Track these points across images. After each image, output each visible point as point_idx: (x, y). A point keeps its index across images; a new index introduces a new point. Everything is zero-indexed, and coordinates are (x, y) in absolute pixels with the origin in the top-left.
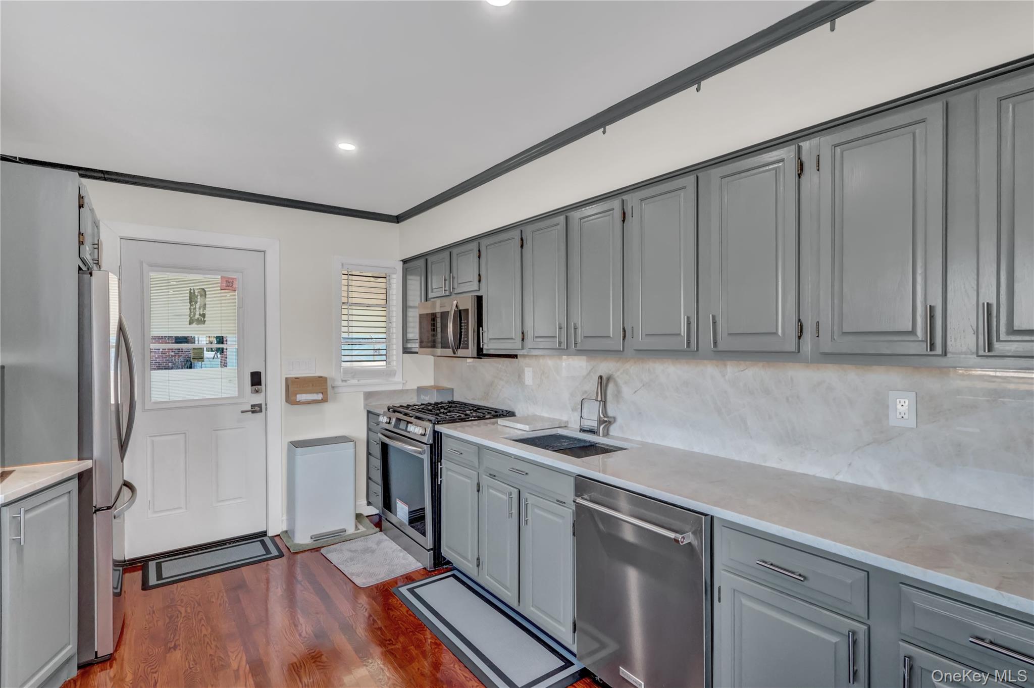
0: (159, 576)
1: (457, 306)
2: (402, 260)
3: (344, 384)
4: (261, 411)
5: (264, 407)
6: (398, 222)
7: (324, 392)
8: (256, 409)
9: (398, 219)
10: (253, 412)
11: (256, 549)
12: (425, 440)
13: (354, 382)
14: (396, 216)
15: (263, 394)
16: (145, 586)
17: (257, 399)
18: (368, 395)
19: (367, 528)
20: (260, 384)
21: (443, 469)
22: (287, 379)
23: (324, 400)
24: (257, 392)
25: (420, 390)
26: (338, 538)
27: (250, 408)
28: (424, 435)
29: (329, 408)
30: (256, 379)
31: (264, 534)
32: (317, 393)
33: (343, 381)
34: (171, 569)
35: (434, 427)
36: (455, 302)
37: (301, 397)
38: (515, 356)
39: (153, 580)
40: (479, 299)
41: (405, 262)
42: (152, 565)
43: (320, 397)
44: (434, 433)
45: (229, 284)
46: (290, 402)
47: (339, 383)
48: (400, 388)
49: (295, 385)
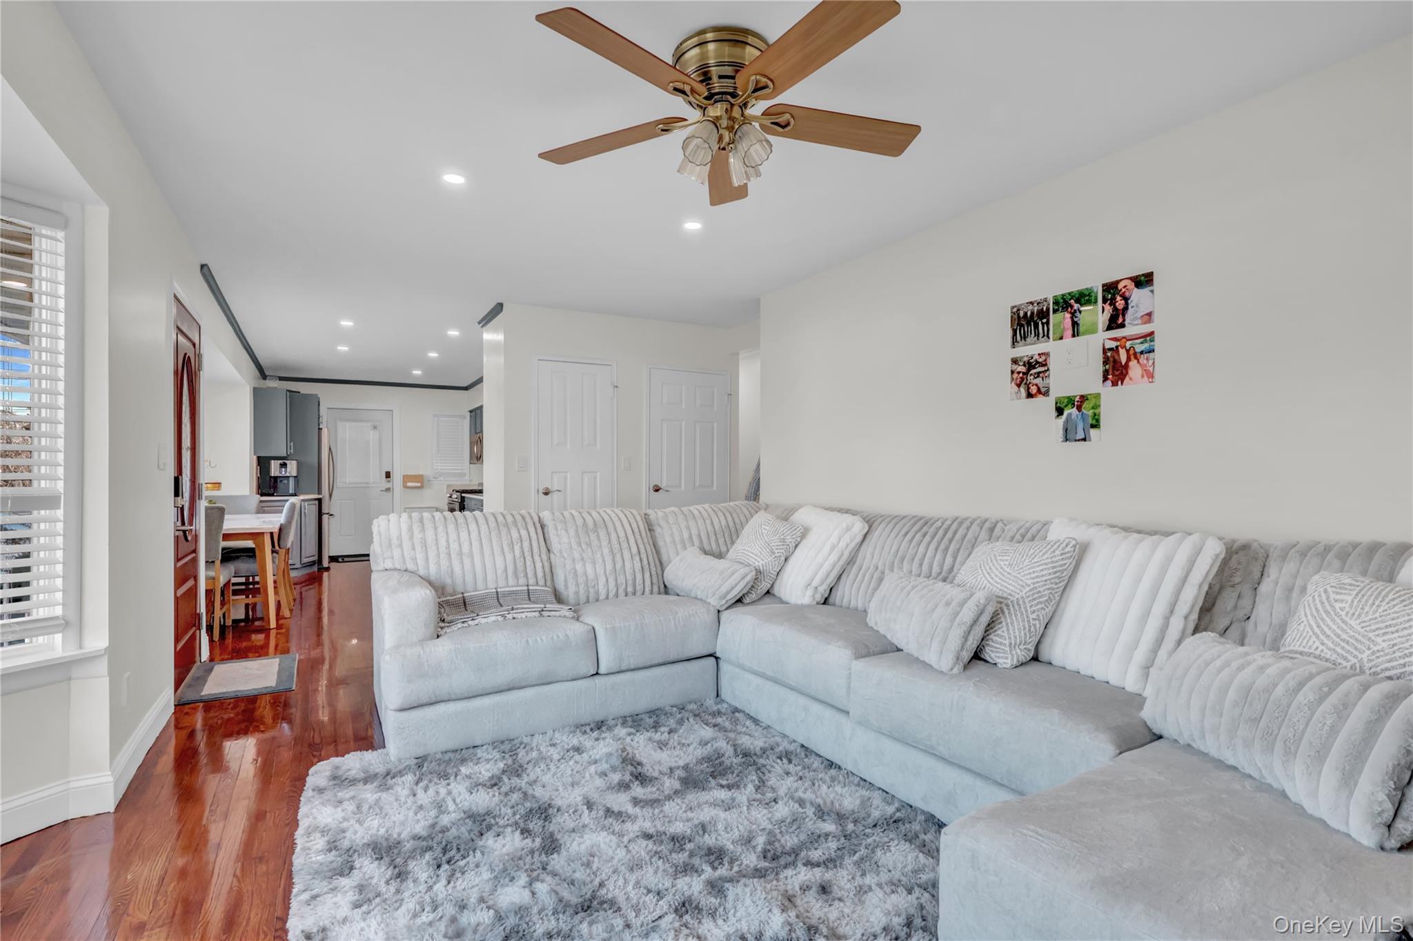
2: (469, 411)
4: (390, 491)
5: (392, 488)
6: (464, 391)
7: (422, 482)
8: (388, 490)
9: (466, 388)
10: (386, 491)
13: (442, 479)
14: (464, 387)
15: (391, 482)
17: (389, 485)
18: (448, 486)
20: (389, 477)
22: (403, 475)
23: (421, 487)
24: (389, 481)
27: (385, 489)
29: (425, 491)
30: (388, 475)
33: (434, 478)
37: (409, 484)
41: (471, 412)
42: (342, 558)
43: (419, 484)
44: (462, 497)
45: (375, 428)
46: (405, 487)
47: (432, 479)
48: (468, 483)
49: (407, 478)
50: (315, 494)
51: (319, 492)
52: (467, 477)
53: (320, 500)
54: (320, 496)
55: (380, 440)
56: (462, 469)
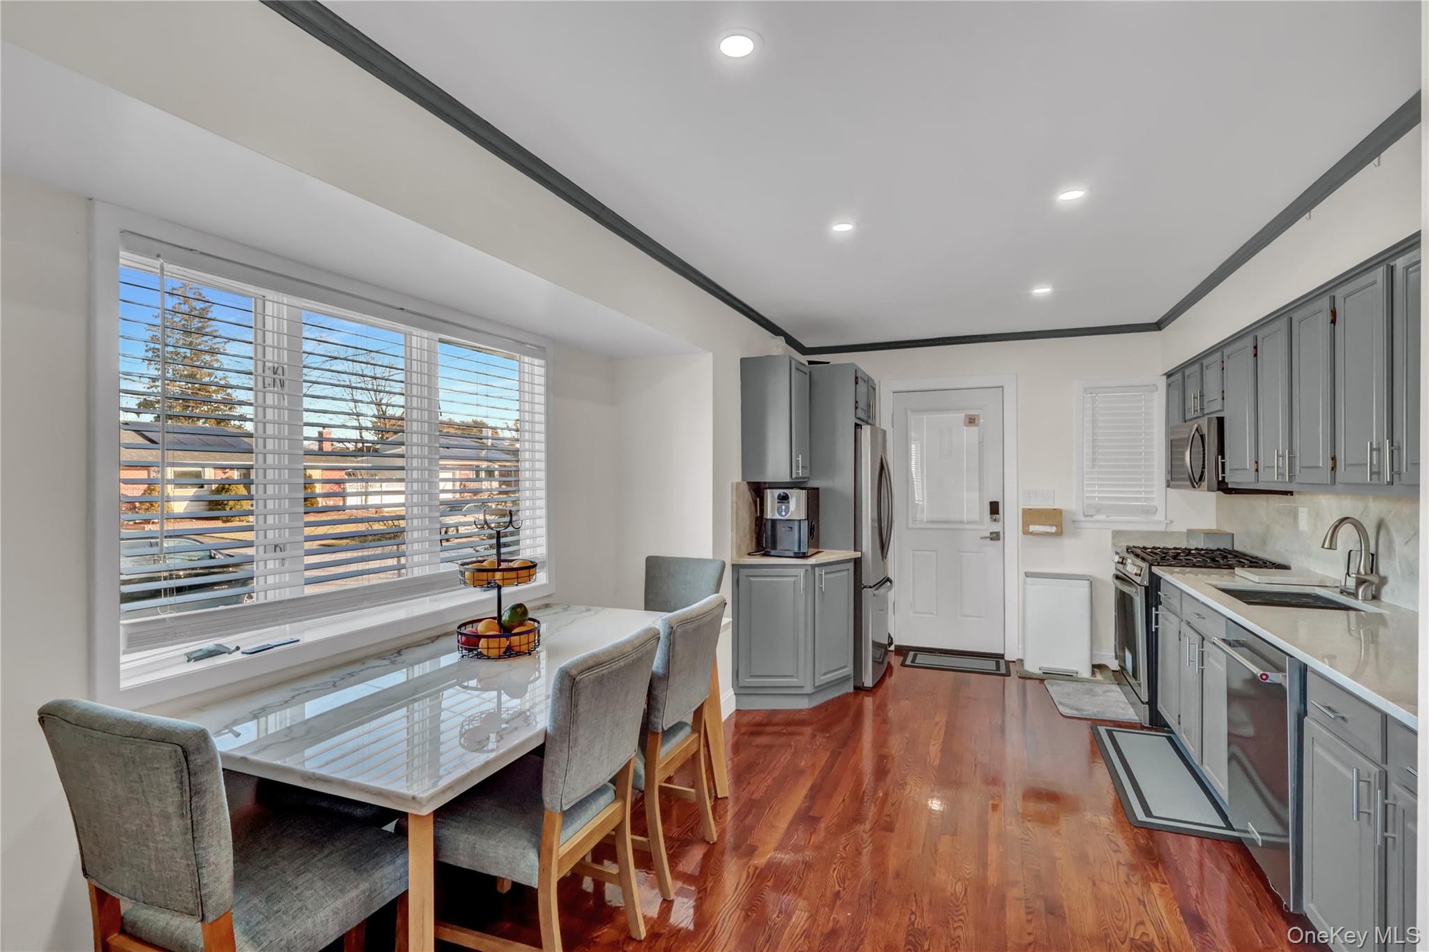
0: (913, 661)
1: (1197, 430)
2: (1164, 374)
3: (1087, 519)
4: (999, 539)
5: (1001, 534)
6: (1160, 329)
7: (1059, 526)
8: (995, 536)
9: (1158, 326)
10: (992, 539)
11: (990, 665)
12: (1138, 580)
13: (1099, 517)
14: (1156, 323)
15: (1001, 523)
16: (903, 664)
17: (996, 527)
18: (1116, 534)
19: (1105, 678)
20: (997, 513)
21: (1160, 617)
22: (1023, 510)
23: (1059, 534)
24: (995, 520)
25: (1191, 533)
26: (1069, 677)
27: (989, 535)
28: (1140, 575)
29: (1067, 542)
30: (994, 508)
31: (1002, 656)
32: (1051, 525)
33: (1085, 516)
34: (922, 659)
35: (1150, 569)
36: (1196, 425)
37: (1035, 528)
38: (1291, 493)
39: (908, 662)
40: (1221, 421)
41: (1169, 375)
42: (911, 654)
43: (1053, 529)
44: (1151, 574)
45: (972, 421)
46: (1026, 532)
47: (1081, 518)
48: (1161, 528)
49: (1031, 516)
50: (848, 549)
51: (857, 546)
52: (1159, 516)
53: (857, 563)
54: (858, 554)
55: (981, 443)
56: (1146, 499)
